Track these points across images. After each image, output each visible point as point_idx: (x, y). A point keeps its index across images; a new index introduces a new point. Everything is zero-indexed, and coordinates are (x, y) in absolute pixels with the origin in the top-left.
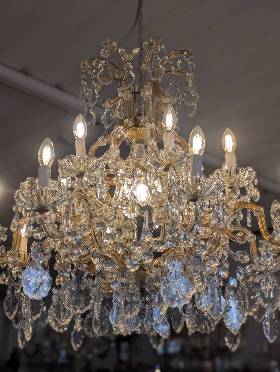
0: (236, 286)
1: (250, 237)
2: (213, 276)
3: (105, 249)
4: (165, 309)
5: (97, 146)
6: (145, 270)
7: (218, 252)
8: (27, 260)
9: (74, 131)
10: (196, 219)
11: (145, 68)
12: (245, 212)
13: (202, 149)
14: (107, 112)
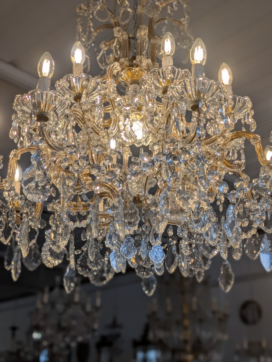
9: (72, 58)
10: (199, 125)
13: (203, 59)
14: (103, 54)
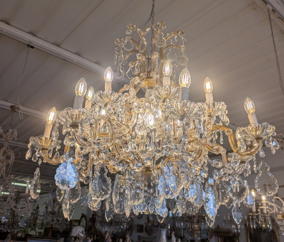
0: (213, 184)
1: (222, 151)
2: (197, 176)
3: (122, 155)
4: (162, 199)
5: (123, 90)
6: (151, 171)
7: (201, 160)
9: (105, 77)
10: (184, 133)
11: (154, 42)
12: (219, 134)
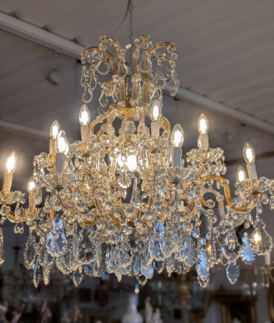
0: (205, 245)
1: (219, 198)
4: (151, 260)
5: (95, 124)
8: (36, 214)
9: (80, 119)
11: (135, 57)
13: (181, 143)
